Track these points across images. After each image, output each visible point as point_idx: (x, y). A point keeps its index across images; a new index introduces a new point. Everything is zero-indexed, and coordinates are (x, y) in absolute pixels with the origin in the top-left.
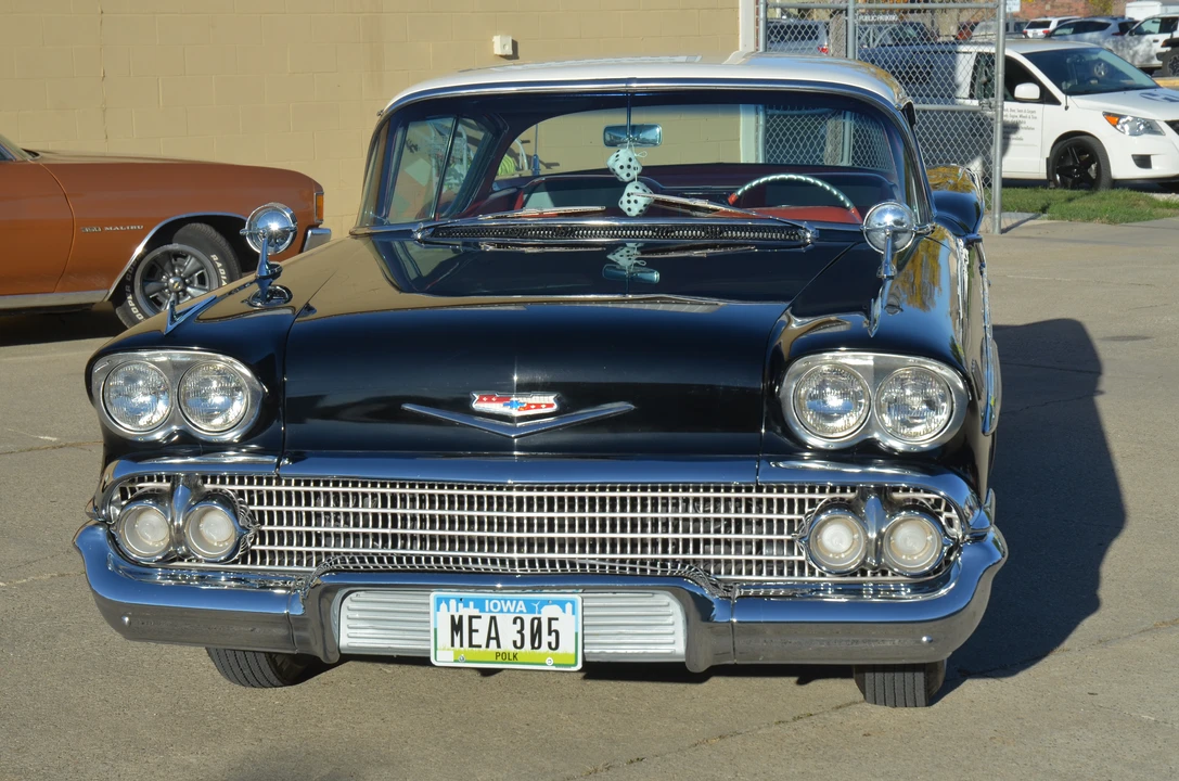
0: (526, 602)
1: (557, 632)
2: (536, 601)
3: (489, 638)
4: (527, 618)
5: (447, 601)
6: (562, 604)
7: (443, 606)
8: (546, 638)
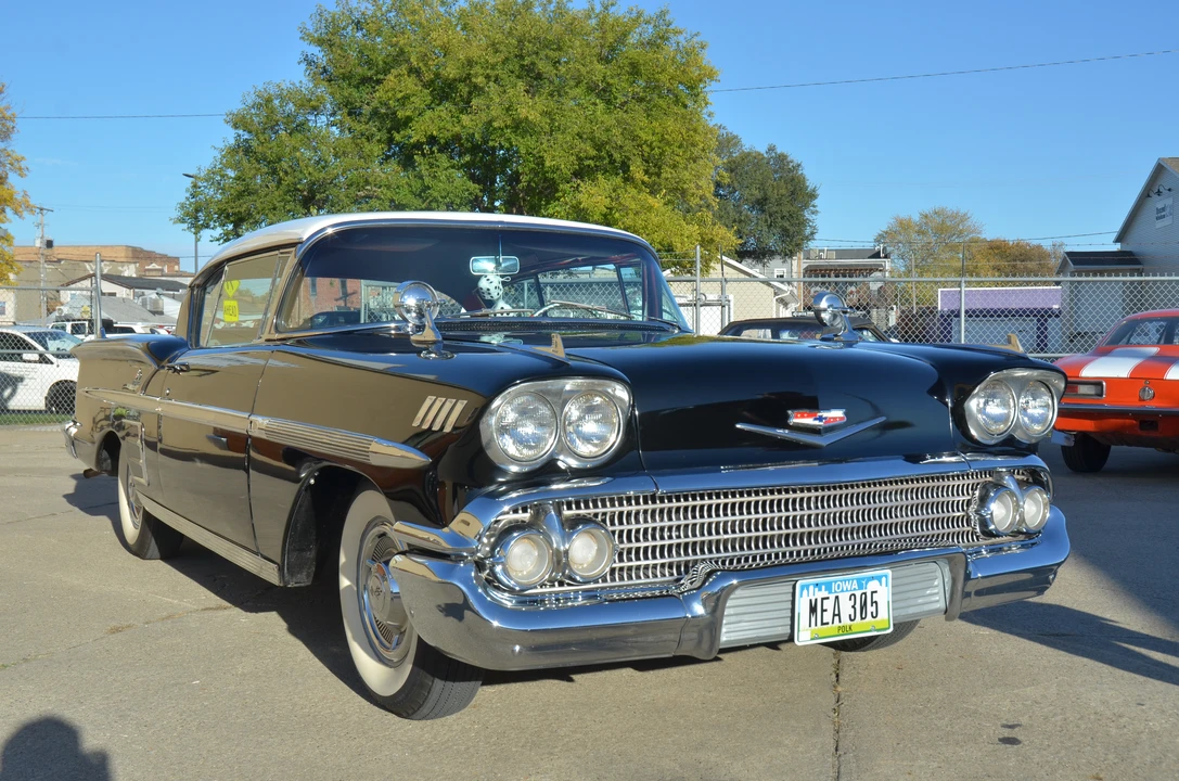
0: (859, 580)
1: (876, 602)
2: (863, 579)
3: (834, 615)
4: (858, 594)
5: (807, 586)
6: (879, 578)
7: (805, 592)
8: (870, 609)
